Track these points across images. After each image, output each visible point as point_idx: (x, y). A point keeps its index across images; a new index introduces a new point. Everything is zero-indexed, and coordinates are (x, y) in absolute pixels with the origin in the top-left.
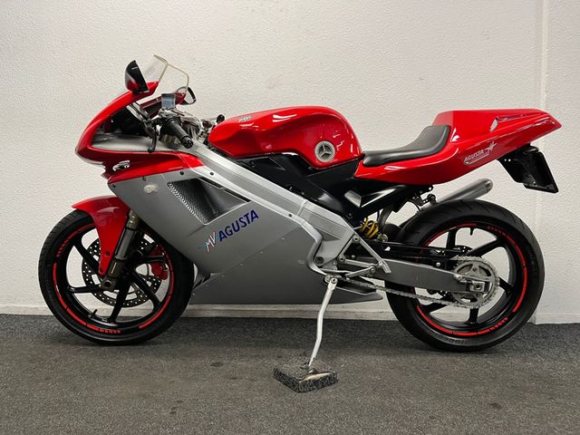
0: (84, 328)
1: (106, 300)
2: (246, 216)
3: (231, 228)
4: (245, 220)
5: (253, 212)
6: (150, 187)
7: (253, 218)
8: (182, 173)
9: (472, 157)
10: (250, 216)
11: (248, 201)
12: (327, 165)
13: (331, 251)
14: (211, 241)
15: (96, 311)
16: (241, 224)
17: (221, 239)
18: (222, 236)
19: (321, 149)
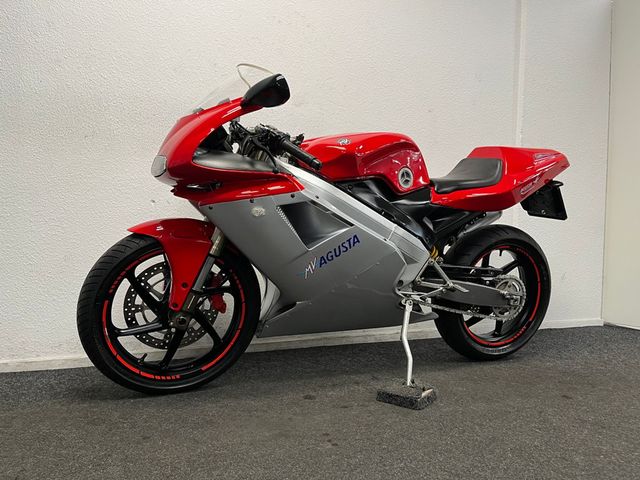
0: (137, 377)
1: (151, 343)
2: (349, 241)
3: (333, 253)
4: (347, 245)
5: (355, 236)
6: (258, 210)
7: (354, 243)
8: (293, 196)
9: (525, 188)
10: (352, 241)
11: (352, 225)
12: (409, 190)
13: (411, 273)
14: (311, 267)
15: (145, 355)
16: (343, 249)
17: (321, 264)
18: (323, 261)
19: (403, 175)
